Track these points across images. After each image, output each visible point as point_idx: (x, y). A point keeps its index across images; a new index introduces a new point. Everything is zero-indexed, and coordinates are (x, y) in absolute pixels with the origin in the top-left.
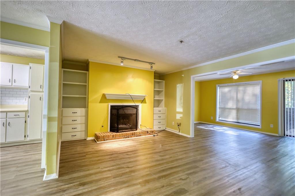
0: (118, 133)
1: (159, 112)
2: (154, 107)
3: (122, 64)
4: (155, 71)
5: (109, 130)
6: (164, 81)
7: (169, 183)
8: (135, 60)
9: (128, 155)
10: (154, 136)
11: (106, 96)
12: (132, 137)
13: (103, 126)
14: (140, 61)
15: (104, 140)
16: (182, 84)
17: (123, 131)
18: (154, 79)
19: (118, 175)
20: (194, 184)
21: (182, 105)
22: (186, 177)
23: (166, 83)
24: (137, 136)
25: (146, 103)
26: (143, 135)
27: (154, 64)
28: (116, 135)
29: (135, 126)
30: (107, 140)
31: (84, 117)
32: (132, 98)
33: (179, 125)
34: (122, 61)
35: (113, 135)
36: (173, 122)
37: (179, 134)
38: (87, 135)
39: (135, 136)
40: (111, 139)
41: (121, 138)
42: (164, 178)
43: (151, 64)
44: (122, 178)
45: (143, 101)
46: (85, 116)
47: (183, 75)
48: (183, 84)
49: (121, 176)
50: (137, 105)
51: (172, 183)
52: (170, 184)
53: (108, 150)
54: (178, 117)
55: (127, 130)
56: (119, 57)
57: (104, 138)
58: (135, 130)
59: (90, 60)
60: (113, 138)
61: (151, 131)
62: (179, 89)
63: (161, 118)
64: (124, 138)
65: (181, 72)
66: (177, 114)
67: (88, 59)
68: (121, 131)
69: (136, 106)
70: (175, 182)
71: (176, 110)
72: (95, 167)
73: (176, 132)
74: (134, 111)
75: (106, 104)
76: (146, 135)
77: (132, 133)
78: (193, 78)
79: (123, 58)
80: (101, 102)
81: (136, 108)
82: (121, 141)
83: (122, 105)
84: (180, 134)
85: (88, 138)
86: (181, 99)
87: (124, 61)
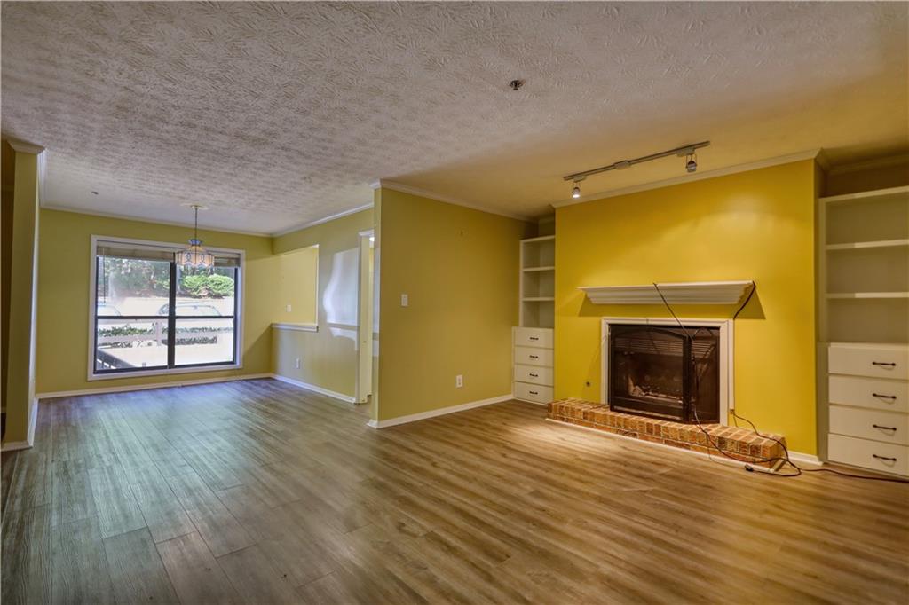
1: (880, 371)
2: (821, 340)
3: (576, 196)
8: (614, 166)
10: (747, 469)
11: (589, 295)
12: (646, 438)
13: (588, 384)
14: (630, 162)
15: (563, 419)
24: (667, 443)
26: (695, 449)
27: (706, 144)
30: (568, 421)
31: (550, 351)
34: (575, 185)
39: (659, 441)
40: (580, 423)
41: (609, 430)
43: (690, 151)
50: (682, 324)
56: (567, 178)
59: (555, 206)
60: (586, 421)
63: (900, 405)
64: (617, 432)
67: (550, 205)
68: (634, 411)
69: (680, 327)
75: (592, 320)
79: (577, 178)
80: (581, 314)
81: (712, 335)
82: (599, 435)
83: (645, 323)
87: (582, 184)
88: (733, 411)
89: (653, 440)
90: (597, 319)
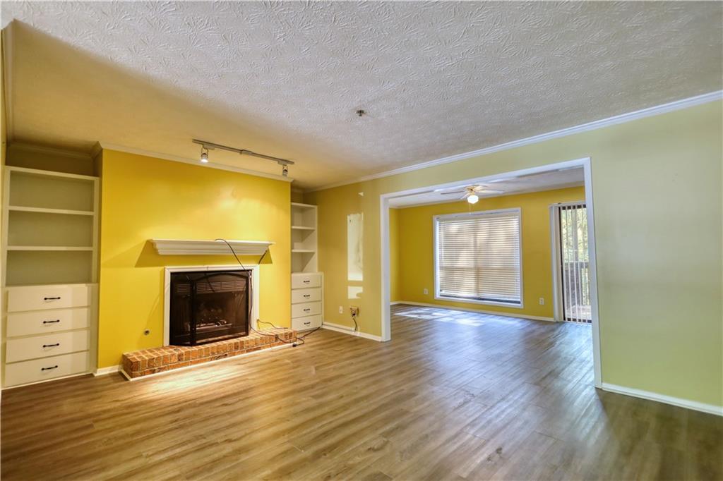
0: (195, 348)
1: (306, 285)
2: (292, 272)
3: (204, 161)
4: (294, 181)
5: (167, 342)
6: (316, 207)
7: (342, 466)
8: (241, 151)
9: (226, 405)
10: (294, 346)
11: (158, 246)
12: (234, 354)
13: (147, 332)
14: (254, 154)
15: (153, 372)
16: (360, 213)
17: (210, 339)
18: (292, 201)
19: (201, 469)
20: (402, 456)
21: (361, 265)
22: (382, 442)
23: (320, 213)
24: (248, 351)
25: (271, 262)
26: (264, 348)
27: (292, 163)
28: (188, 353)
29: (243, 325)
30: (160, 370)
31: (86, 309)
32: (234, 251)
33: (354, 315)
34: (205, 151)
35: (179, 355)
36: (341, 308)
37: (354, 336)
38: (95, 362)
39: (242, 352)
40: (174, 367)
41: (205, 361)
42: (328, 455)
43: (285, 163)
44: (212, 473)
45: (264, 258)
46: (88, 307)
47: (362, 194)
48: (362, 214)
49: (210, 469)
50: (246, 268)
51: (351, 462)
52: (345, 466)
53: (165, 398)
54: (353, 293)
55: (220, 338)
56: (196, 141)
57: (152, 367)
58: (242, 334)
59: (103, 146)
60: (181, 362)
61: (286, 335)
62: (354, 226)
63: (311, 299)
64: (211, 359)
65: (357, 186)
66: (349, 287)
67: (98, 144)
68: (204, 341)
69: (244, 271)
70: (358, 459)
71: (347, 278)
72: (126, 455)
73: (349, 330)
74: (239, 285)
75: (156, 270)
76: (274, 345)
77: (235, 343)
78: (386, 199)
79: (207, 145)
80: (140, 265)
81: (245, 275)
82: (202, 367)
83: (205, 269)
84: (358, 334)
85: (99, 370)
86: (358, 250)
87: (211, 153)
88: (258, 320)
89: (239, 353)
90: (161, 268)
